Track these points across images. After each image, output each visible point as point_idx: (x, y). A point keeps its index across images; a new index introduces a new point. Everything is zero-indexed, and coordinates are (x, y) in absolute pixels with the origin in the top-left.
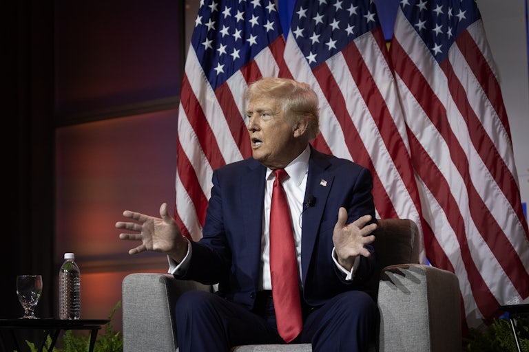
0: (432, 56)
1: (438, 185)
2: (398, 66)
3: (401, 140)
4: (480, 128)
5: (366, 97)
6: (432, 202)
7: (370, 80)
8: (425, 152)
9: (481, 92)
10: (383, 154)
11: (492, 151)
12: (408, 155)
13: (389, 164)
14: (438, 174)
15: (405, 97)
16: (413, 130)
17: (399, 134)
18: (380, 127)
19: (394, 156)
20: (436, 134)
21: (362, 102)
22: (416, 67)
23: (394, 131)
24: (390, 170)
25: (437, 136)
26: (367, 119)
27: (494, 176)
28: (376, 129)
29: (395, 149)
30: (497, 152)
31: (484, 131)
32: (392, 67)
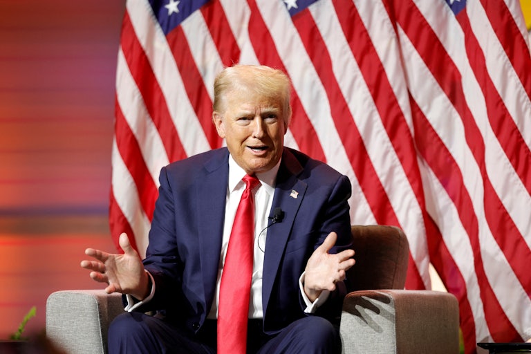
0: (447, 5)
1: (448, 172)
2: (402, 17)
3: (401, 114)
4: (500, 105)
5: (358, 56)
6: (441, 193)
7: (364, 35)
8: (433, 130)
9: (504, 58)
10: (378, 132)
11: (515, 135)
12: (410, 135)
13: (386, 145)
14: (449, 159)
15: (409, 58)
16: (419, 100)
17: (399, 107)
18: (375, 97)
19: (392, 135)
20: (448, 107)
21: (353, 63)
22: (424, 20)
23: (393, 102)
24: (386, 154)
25: (449, 109)
26: (359, 86)
27: (516, 168)
28: (370, 99)
29: (393, 126)
30: (521, 137)
31: (505, 110)
32: (394, 18)
